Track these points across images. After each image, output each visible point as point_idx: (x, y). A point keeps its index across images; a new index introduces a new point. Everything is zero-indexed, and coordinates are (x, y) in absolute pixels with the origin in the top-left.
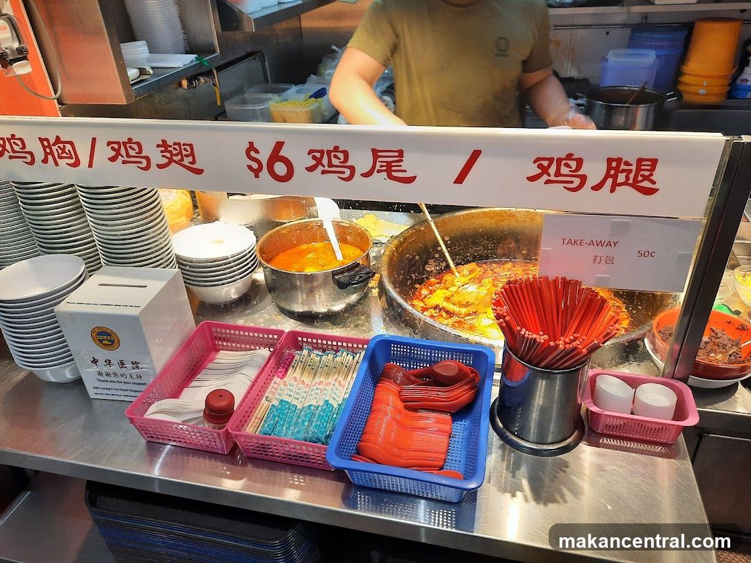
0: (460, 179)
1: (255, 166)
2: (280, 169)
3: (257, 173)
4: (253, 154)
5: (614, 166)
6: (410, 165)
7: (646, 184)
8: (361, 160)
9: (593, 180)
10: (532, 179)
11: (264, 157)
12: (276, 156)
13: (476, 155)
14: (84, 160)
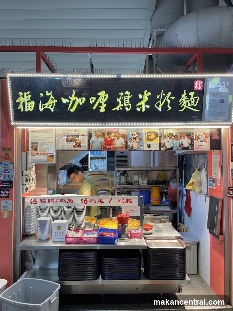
0: (110, 202)
1: (82, 202)
2: (86, 202)
3: (82, 203)
4: (82, 200)
5: (127, 199)
6: (103, 201)
7: (131, 202)
8: (97, 200)
9: (125, 202)
10: (118, 202)
11: (83, 201)
12: (85, 200)
13: (111, 199)
14: (55, 202)
